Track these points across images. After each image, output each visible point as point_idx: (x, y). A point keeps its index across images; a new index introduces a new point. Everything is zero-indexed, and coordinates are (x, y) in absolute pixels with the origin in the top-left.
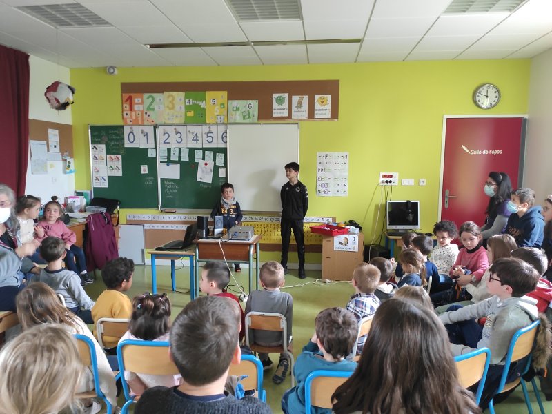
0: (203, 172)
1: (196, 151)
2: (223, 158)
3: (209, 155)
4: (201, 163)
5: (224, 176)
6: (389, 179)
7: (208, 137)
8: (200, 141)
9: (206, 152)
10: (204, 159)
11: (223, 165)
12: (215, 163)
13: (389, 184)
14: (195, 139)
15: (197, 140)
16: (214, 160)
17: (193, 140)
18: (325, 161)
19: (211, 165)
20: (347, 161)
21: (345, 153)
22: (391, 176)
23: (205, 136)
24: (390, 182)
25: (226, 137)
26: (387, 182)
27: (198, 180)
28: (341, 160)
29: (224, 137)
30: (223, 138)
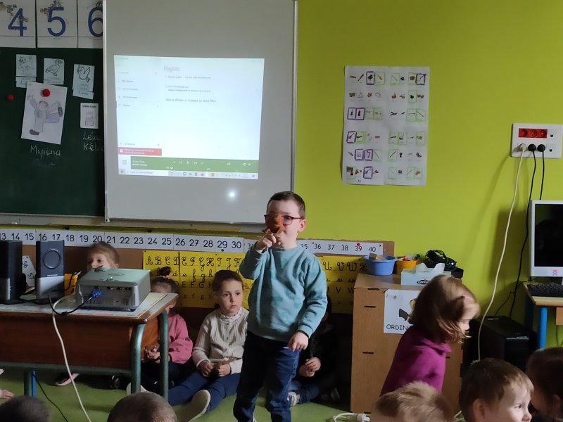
0: (38, 114)
1: (18, 56)
2: (91, 76)
3: (54, 68)
4: (34, 90)
5: (94, 126)
6: (537, 142)
7: (50, 20)
8: (30, 31)
9: (48, 62)
10: (40, 79)
11: (91, 96)
12: (70, 92)
13: (538, 154)
14: (16, 24)
15: (22, 28)
16: (68, 82)
17: (10, 27)
18: (365, 89)
19: (60, 96)
20: (425, 90)
21: (421, 70)
22: (543, 133)
23: (43, 17)
24: (541, 148)
25: (101, 20)
26: (531, 148)
27: (26, 135)
28: (408, 88)
29: (94, 20)
30: (90, 23)
